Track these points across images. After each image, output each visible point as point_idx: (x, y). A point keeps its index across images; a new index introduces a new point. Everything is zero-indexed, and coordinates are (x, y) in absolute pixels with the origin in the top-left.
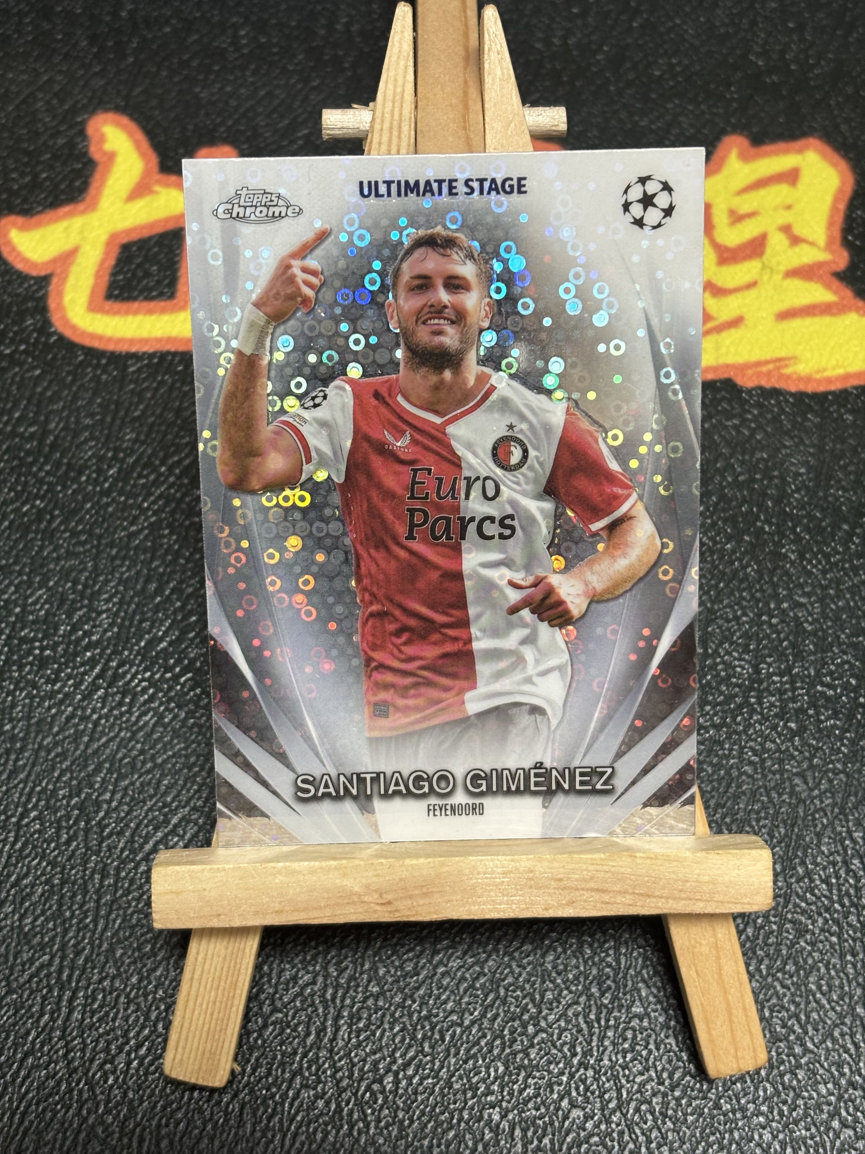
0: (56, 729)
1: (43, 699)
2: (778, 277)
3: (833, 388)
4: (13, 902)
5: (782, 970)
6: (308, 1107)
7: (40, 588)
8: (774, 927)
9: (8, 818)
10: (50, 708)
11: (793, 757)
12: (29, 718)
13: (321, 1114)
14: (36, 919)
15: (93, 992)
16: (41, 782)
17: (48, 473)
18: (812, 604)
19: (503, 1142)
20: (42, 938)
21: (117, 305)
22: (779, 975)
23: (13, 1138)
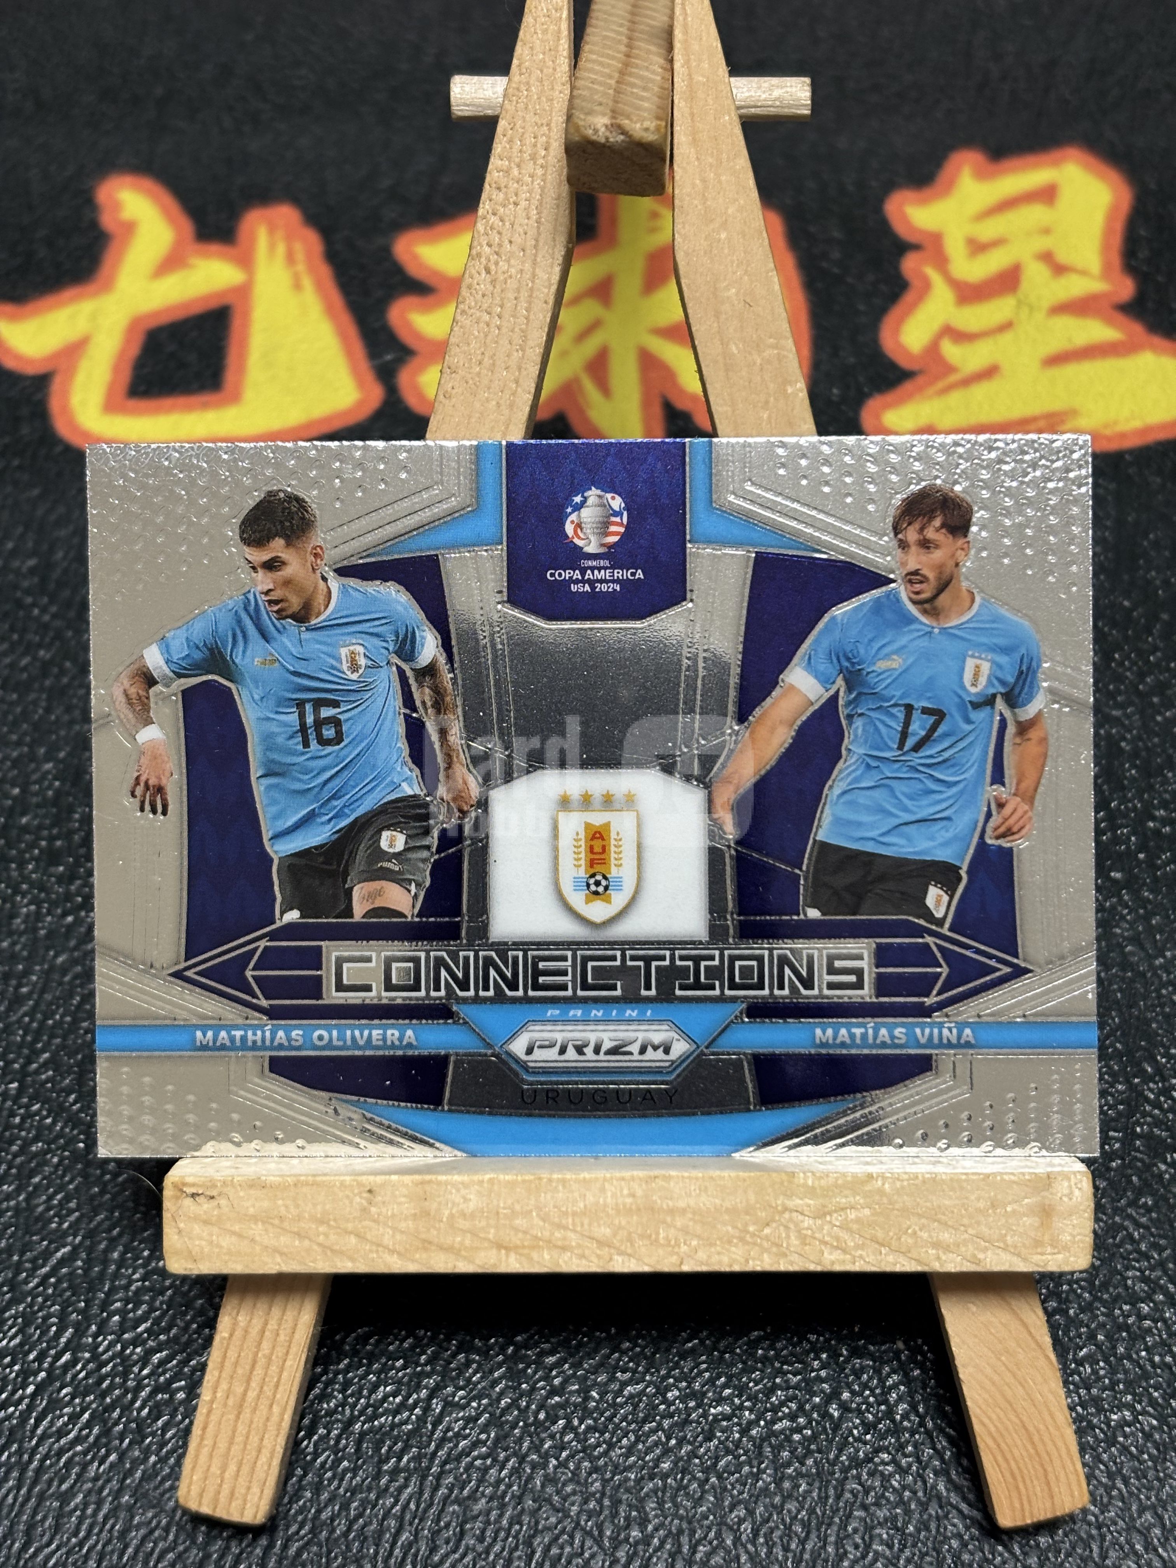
0: (72, 943)
1: (54, 904)
2: (1040, 316)
3: (1128, 444)
4: (18, 1176)
5: (1133, 1203)
6: (457, 1435)
7: (47, 761)
8: (1117, 1145)
9: (8, 1063)
10: (65, 914)
11: (1123, 917)
12: (35, 930)
13: (476, 1444)
14: (50, 1198)
15: (137, 1292)
16: (54, 1013)
17: (54, 616)
18: (1128, 717)
19: (746, 1469)
20: (60, 1224)
21: (143, 404)
22: (1129, 1210)
23: (23, 1505)
